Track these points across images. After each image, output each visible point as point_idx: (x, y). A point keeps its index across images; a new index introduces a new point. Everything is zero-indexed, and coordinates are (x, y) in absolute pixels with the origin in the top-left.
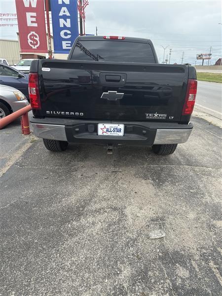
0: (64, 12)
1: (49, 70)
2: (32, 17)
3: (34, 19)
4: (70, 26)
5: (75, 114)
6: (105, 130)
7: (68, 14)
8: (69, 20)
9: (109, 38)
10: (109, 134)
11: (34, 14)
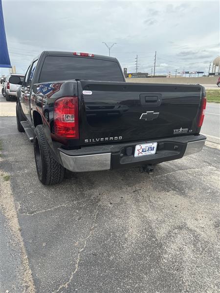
1: (91, 94)
5: (114, 138)
6: (141, 151)
9: (79, 54)
10: (144, 154)
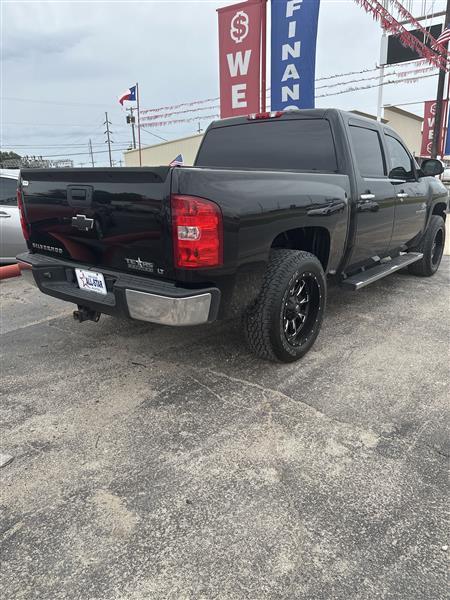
0: (290, 73)
1: (27, 185)
2: (239, 92)
3: (243, 95)
4: (297, 98)
5: (54, 249)
6: (85, 281)
7: (296, 76)
8: (296, 87)
11: (243, 86)
